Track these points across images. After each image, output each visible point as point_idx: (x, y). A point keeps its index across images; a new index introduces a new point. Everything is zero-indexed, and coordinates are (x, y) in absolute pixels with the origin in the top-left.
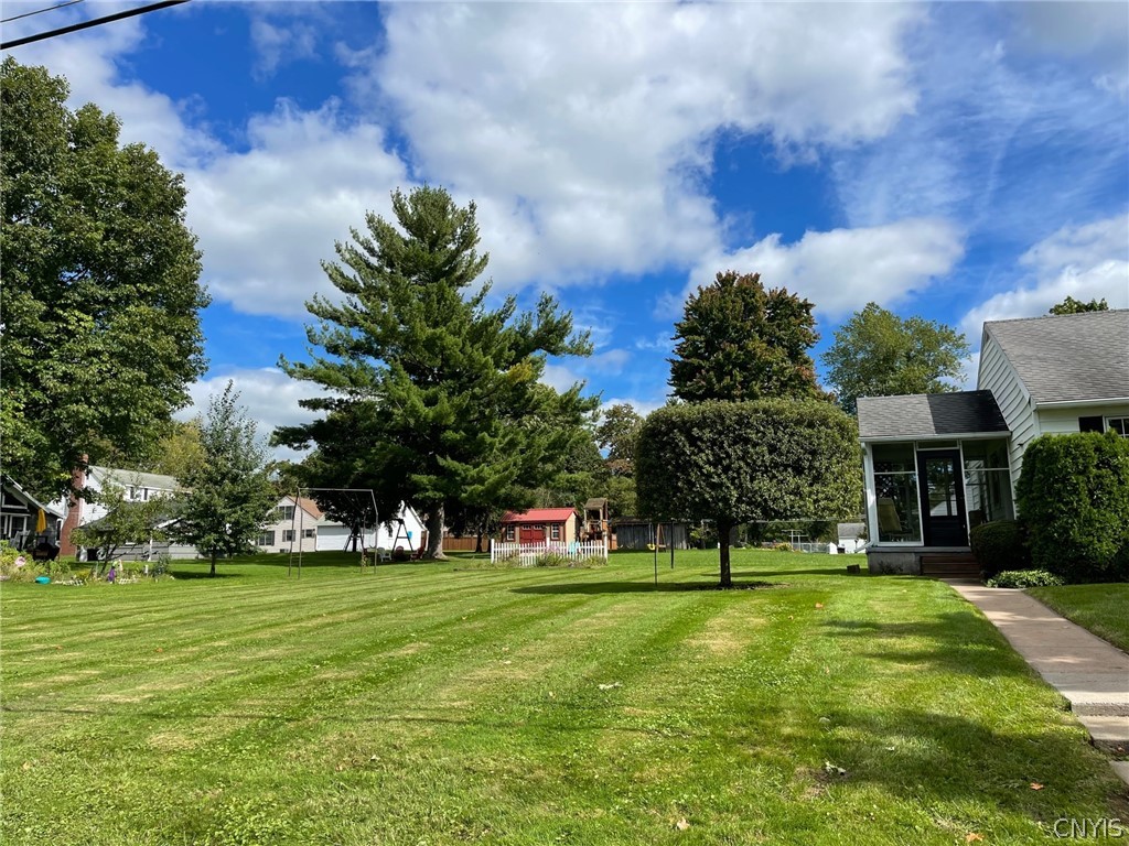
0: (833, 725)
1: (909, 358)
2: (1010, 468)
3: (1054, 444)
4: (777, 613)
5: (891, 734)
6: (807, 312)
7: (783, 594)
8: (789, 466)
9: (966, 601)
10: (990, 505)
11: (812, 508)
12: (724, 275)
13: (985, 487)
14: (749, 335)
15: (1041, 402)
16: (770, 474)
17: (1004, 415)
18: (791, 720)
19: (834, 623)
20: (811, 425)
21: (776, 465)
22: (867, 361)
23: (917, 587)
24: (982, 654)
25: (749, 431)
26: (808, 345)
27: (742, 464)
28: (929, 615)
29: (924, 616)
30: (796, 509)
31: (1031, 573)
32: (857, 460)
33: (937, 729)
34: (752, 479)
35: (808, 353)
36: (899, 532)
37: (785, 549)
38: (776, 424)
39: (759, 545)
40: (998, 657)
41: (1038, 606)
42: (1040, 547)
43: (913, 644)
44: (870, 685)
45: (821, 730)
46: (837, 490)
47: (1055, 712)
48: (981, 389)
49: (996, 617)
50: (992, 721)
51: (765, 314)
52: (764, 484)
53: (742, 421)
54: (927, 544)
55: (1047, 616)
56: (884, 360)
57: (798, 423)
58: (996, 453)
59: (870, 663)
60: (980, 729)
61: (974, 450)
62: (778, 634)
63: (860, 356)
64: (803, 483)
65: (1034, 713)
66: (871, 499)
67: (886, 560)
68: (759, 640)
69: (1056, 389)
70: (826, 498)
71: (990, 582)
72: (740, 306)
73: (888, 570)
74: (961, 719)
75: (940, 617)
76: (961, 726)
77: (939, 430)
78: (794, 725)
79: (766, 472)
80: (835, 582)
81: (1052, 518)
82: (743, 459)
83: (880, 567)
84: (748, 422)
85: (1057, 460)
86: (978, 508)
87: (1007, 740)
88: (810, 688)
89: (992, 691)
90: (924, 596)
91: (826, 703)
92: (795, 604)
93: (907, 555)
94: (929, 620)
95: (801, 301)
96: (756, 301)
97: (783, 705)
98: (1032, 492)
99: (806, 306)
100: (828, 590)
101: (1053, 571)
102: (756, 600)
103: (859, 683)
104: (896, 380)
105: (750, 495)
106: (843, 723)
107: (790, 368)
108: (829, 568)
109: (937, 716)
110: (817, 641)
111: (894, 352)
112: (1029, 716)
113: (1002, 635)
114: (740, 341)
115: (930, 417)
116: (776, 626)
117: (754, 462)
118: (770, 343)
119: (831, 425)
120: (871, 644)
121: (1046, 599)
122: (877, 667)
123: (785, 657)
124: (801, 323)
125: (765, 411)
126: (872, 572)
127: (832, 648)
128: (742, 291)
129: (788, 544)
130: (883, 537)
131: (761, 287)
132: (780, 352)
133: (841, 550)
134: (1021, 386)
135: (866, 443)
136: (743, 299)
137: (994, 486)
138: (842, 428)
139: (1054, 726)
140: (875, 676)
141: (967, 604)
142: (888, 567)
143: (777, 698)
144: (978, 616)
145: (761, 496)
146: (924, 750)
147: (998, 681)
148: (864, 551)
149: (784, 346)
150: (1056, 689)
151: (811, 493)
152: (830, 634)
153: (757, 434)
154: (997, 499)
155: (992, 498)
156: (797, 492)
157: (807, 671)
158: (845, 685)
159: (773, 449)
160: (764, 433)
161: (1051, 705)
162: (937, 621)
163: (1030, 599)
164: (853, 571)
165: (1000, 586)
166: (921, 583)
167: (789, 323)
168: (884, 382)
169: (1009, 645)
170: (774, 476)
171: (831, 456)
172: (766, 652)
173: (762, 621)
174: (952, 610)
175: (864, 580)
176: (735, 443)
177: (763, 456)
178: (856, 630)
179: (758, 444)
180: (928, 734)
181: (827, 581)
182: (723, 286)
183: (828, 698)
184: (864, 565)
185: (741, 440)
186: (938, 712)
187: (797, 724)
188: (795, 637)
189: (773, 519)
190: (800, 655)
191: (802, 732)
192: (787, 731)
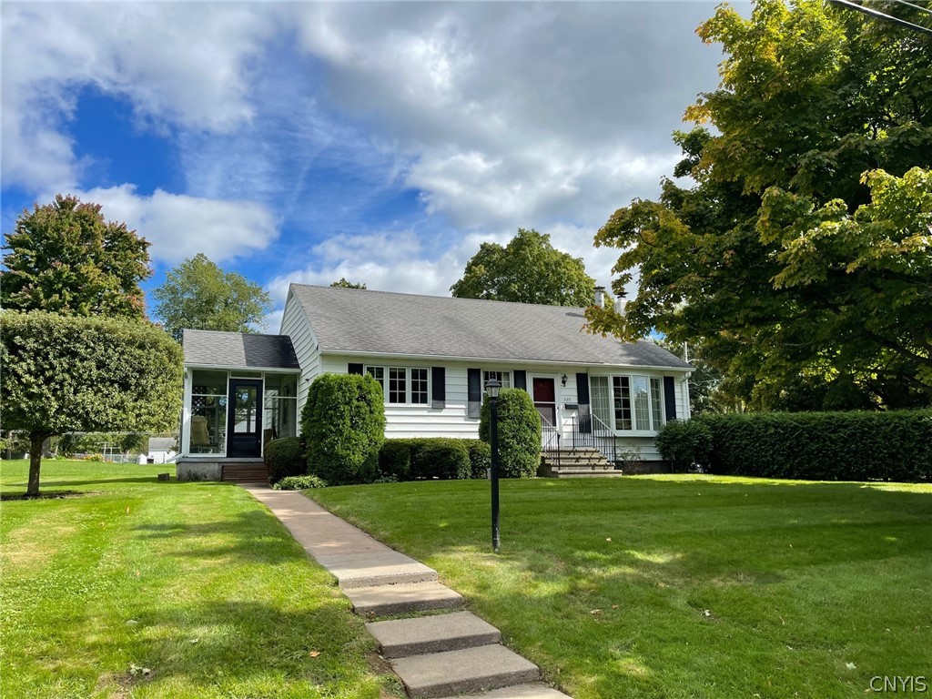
0: (140, 627)
1: (226, 304)
2: (298, 398)
3: (332, 381)
4: (87, 521)
5: (196, 626)
6: (144, 249)
7: (95, 502)
8: (116, 382)
9: (259, 501)
10: (279, 425)
11: (134, 421)
12: (64, 198)
13: (277, 411)
14: (84, 259)
15: (324, 348)
16: (95, 388)
17: (298, 357)
18: (97, 627)
19: (145, 527)
20: (142, 347)
21: (103, 380)
22: (192, 301)
23: (219, 491)
24: (272, 545)
25: (78, 345)
26: (141, 278)
27: (67, 376)
28: (229, 515)
29: (226, 516)
30: (118, 422)
31: (306, 478)
32: (180, 382)
33: (236, 615)
34: (75, 393)
35: (139, 286)
36: (208, 446)
37: (97, 460)
38: (107, 342)
39: (71, 457)
40: (284, 547)
41: (311, 503)
42: (314, 458)
43: (217, 540)
44: (178, 583)
45: (128, 633)
46: (159, 406)
47: (328, 588)
48: (283, 334)
49: (280, 513)
50: (281, 601)
51: (102, 244)
52: (88, 398)
53: (72, 335)
54: (229, 455)
55: (317, 511)
56: (206, 302)
57: (130, 343)
58: (288, 386)
59: (179, 562)
60: (271, 611)
61: (274, 381)
62: (88, 541)
63: (187, 296)
64: (128, 398)
65: (312, 591)
66: (187, 416)
67: (193, 469)
68: (66, 548)
69: (335, 341)
70: (149, 414)
71: (276, 485)
72: (77, 230)
73: (195, 478)
74: (256, 603)
75: (239, 515)
76: (256, 610)
77: (249, 362)
78: (100, 632)
79: (91, 386)
80: (146, 489)
81: (324, 436)
82: (68, 371)
83: (188, 476)
84: (78, 337)
85: (332, 393)
86: (269, 427)
87: (292, 616)
88: (119, 593)
89: (281, 576)
90: (226, 498)
91: (134, 606)
92: (107, 510)
93: (212, 465)
94: (231, 519)
95: (139, 239)
96: (95, 229)
97: (89, 612)
98: (313, 416)
99: (144, 244)
100: (140, 496)
101: (321, 476)
102: (64, 508)
103: (168, 582)
104: (214, 320)
105: (71, 407)
106: (150, 623)
107: (122, 296)
108: (138, 477)
109: (236, 604)
110: (128, 545)
111: (215, 296)
112: (308, 594)
113: (286, 529)
114: (74, 263)
115: (243, 352)
116: (86, 534)
117: (81, 375)
118: (105, 270)
119: (161, 348)
120: (180, 544)
121: (315, 498)
122: (185, 565)
123: (94, 563)
124: (137, 258)
125: (97, 329)
126: (180, 479)
127: (143, 551)
128: (81, 217)
129: (99, 455)
130: (193, 449)
131: (102, 218)
132: (114, 280)
133: (150, 461)
134: (313, 335)
135: (188, 368)
136: (82, 225)
137: (285, 411)
138: (170, 353)
139: (327, 600)
140: (182, 573)
141: (260, 504)
142: (194, 475)
143: (83, 607)
144: (268, 513)
145: (83, 408)
146: (224, 637)
147: (285, 566)
148: (174, 462)
149: (118, 276)
150: (327, 569)
151: (134, 408)
152: (142, 537)
153: (86, 348)
154: (285, 422)
155: (281, 420)
156: (120, 406)
157: (116, 576)
158: (154, 586)
159: (101, 365)
160: (94, 349)
161: (325, 582)
162: (237, 519)
163: (305, 499)
164: (164, 478)
165: (283, 489)
166: (222, 488)
167: (126, 255)
168: (205, 321)
169: (292, 536)
170: (100, 391)
171: (157, 377)
172: (74, 560)
173: (71, 529)
174: (248, 509)
175: (174, 487)
176: (62, 355)
177: (91, 371)
178: (167, 532)
179: (86, 359)
180: (227, 621)
181: (139, 488)
182: (62, 208)
183: (137, 600)
184: (173, 473)
185: (68, 353)
186: (238, 600)
187: (103, 631)
188: (105, 543)
189: (92, 430)
190: (111, 559)
191: (108, 639)
192: (92, 639)
